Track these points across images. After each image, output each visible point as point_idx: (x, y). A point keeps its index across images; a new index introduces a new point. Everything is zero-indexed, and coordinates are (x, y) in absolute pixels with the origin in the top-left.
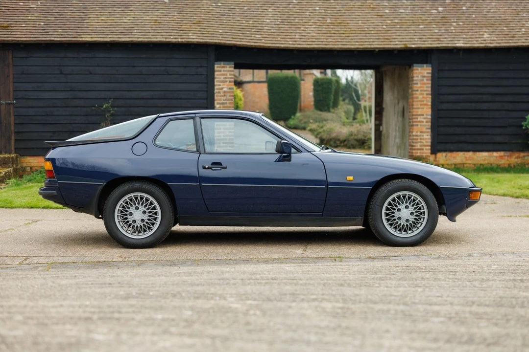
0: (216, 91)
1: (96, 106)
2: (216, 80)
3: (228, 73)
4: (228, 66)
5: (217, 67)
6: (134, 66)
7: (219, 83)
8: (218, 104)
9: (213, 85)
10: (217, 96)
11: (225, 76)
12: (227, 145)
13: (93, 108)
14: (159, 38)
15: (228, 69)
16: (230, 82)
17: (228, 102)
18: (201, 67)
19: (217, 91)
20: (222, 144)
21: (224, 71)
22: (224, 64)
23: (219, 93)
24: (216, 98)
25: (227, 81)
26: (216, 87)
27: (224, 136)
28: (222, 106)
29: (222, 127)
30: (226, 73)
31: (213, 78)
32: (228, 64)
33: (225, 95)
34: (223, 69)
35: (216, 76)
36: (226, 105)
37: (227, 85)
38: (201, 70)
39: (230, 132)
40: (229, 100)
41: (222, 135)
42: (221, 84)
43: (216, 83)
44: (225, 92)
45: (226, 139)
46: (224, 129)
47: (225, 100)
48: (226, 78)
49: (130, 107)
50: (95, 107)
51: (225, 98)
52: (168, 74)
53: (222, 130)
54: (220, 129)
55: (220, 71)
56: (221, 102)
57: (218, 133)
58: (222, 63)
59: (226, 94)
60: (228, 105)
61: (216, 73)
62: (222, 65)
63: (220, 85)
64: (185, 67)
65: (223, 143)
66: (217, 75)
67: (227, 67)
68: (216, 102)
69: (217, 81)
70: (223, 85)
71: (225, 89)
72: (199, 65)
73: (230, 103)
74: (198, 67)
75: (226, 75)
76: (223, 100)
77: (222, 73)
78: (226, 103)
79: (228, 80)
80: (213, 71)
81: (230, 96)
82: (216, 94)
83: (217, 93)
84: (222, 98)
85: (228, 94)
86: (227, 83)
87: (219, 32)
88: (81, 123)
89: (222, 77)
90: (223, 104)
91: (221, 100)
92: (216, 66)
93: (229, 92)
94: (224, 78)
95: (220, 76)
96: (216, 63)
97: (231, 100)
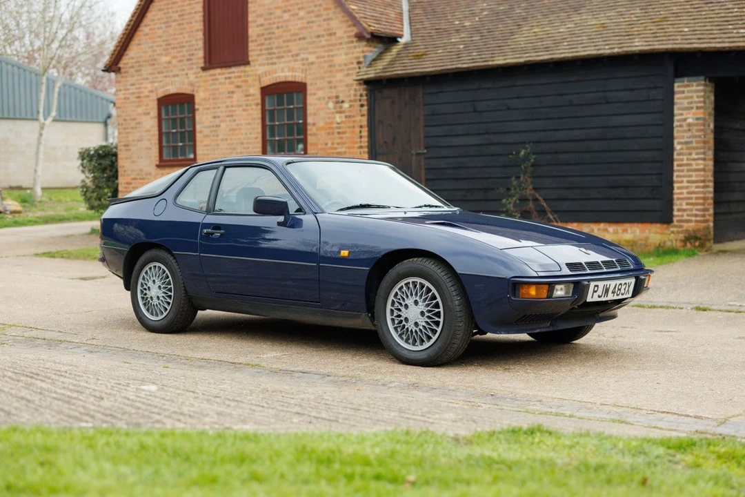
0: (676, 124)
1: (514, 153)
2: (675, 107)
3: (695, 95)
4: (695, 84)
5: (678, 87)
6: (562, 95)
7: (681, 112)
8: (679, 143)
9: (672, 115)
10: (678, 131)
11: (689, 100)
12: (691, 207)
13: (511, 156)
14: (591, 51)
15: (694, 88)
16: (698, 108)
17: (694, 140)
18: (655, 88)
19: (678, 124)
20: (685, 207)
21: (688, 92)
22: (688, 81)
23: (681, 126)
24: (676, 134)
25: (692, 108)
26: (676, 118)
27: (688, 193)
28: (684, 146)
29: (685, 179)
30: (690, 94)
31: (672, 104)
32: (695, 81)
33: (689, 130)
34: (686, 89)
35: (676, 100)
36: (691, 145)
37: (694, 114)
38: (654, 93)
39: (697, 187)
40: (695, 137)
41: (685, 191)
42: (684, 112)
43: (676, 112)
44: (689, 125)
45: (691, 198)
46: (688, 182)
47: (690, 137)
48: (691, 103)
49: (557, 153)
50: (512, 154)
51: (690, 134)
52: (607, 103)
53: (685, 184)
54: (682, 182)
55: (683, 92)
56: (683, 140)
57: (679, 188)
58: (686, 79)
59: (691, 128)
60: (694, 145)
61: (676, 96)
62: (686, 83)
63: (682, 114)
64: (632, 90)
65: (687, 204)
66: (679, 98)
67: (693, 86)
68: (676, 142)
69: (679, 109)
70: (687, 114)
71: (690, 121)
72: (652, 86)
73: (697, 142)
74: (650, 88)
75: (692, 97)
76: (687, 138)
77: (686, 94)
78: (691, 142)
79: (694, 105)
80: (671, 94)
81: (698, 131)
82: (675, 130)
83: (677, 126)
84: (686, 134)
85: (695, 128)
86: (694, 110)
87: (683, 31)
88: (497, 178)
89: (686, 101)
90: (686, 143)
91: (683, 137)
92: (676, 85)
93: (696, 125)
94: (688, 103)
95: (682, 101)
96: (677, 80)
97: (700, 136)
